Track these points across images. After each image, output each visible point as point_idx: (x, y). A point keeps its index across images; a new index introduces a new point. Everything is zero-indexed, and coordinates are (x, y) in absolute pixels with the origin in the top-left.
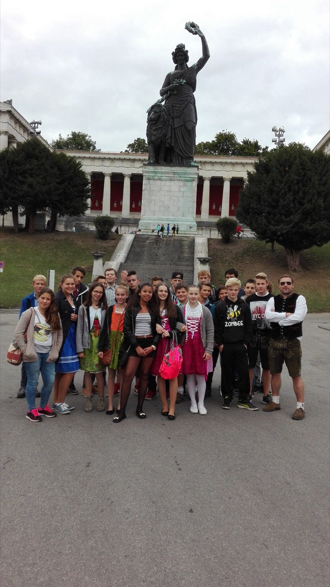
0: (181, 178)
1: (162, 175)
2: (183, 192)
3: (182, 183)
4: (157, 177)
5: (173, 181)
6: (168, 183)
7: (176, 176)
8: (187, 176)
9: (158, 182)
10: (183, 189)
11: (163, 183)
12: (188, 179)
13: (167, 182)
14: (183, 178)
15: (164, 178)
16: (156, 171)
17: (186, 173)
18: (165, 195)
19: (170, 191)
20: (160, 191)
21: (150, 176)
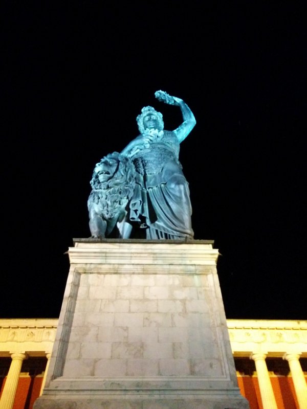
0: (172, 267)
2: (184, 301)
4: (106, 267)
5: (152, 276)
6: (138, 280)
7: (160, 262)
8: (188, 262)
9: (112, 279)
11: (125, 280)
12: (193, 268)
13: (136, 277)
14: (177, 268)
15: (126, 267)
16: (106, 253)
17: (185, 254)
18: (130, 312)
19: (145, 300)
20: (116, 299)
21: (91, 264)
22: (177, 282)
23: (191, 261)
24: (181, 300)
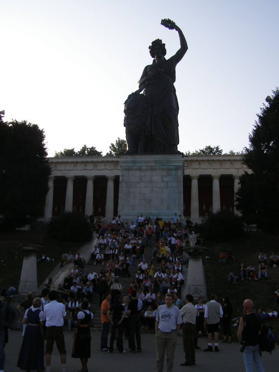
0: (163, 167)
1: (142, 165)
2: (167, 182)
3: (165, 173)
4: (135, 167)
5: (155, 171)
6: (148, 173)
7: (158, 164)
8: (171, 164)
9: (138, 173)
10: (166, 179)
11: (143, 174)
12: (172, 167)
13: (148, 171)
14: (166, 167)
15: (143, 167)
16: (134, 161)
17: (169, 160)
18: (146, 187)
19: (151, 182)
20: (140, 182)
21: (128, 166)
22: (165, 174)
23: (172, 163)
24: (166, 182)
